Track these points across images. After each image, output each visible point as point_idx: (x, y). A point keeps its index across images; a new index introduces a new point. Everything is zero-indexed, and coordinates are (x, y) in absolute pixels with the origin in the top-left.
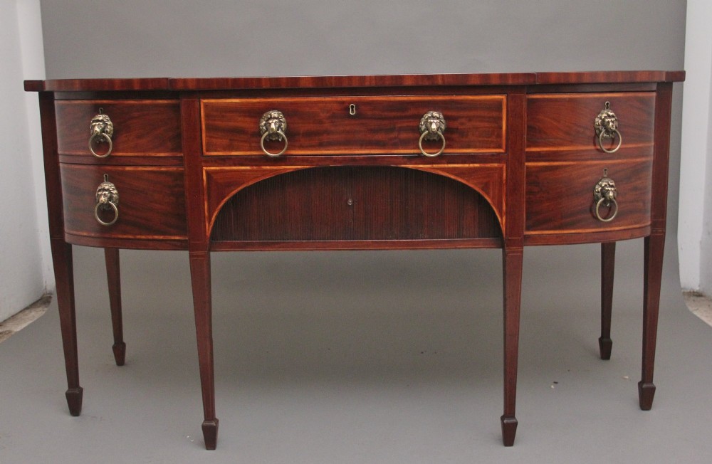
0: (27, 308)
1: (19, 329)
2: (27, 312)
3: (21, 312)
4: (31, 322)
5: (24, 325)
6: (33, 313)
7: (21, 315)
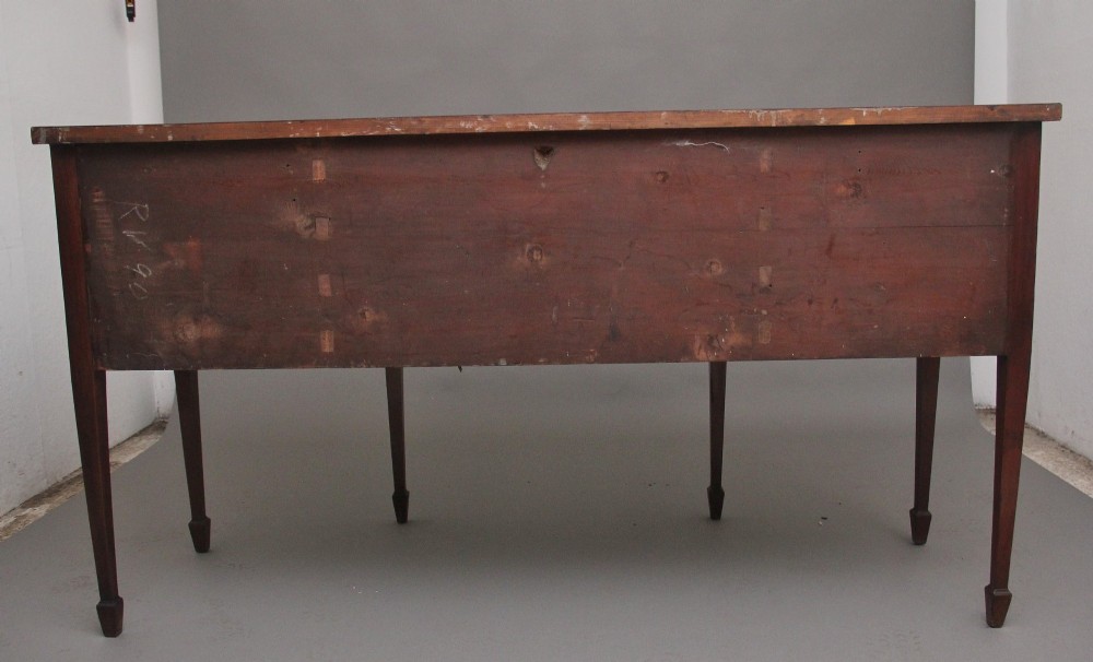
0: (135, 435)
1: (127, 460)
2: (136, 439)
3: (128, 439)
4: (141, 451)
5: (133, 456)
6: (144, 441)
7: (128, 444)
